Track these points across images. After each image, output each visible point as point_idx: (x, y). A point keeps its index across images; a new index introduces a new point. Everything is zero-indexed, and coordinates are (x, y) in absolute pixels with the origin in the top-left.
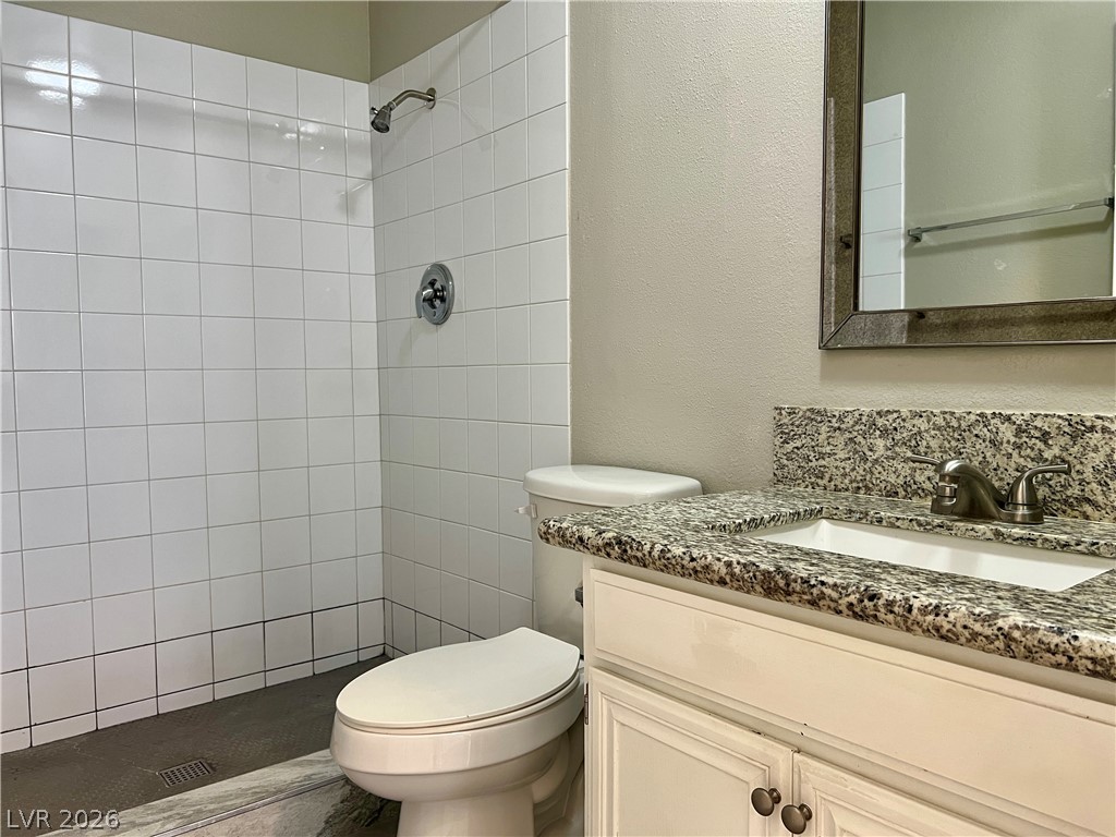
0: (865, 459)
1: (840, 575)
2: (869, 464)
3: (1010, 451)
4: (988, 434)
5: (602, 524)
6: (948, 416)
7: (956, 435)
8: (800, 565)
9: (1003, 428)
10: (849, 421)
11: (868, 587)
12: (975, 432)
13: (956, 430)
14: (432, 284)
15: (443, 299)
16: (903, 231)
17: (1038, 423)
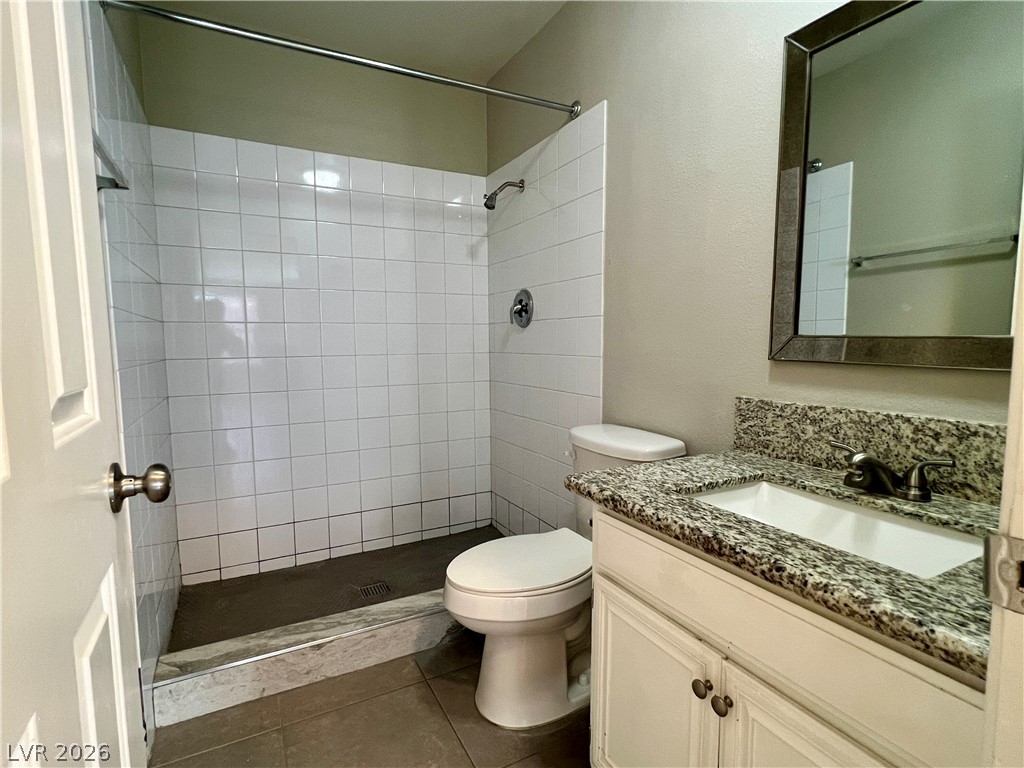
0: (798, 438)
1: (759, 545)
2: (801, 442)
3: (909, 443)
4: (892, 430)
5: (604, 483)
6: (861, 414)
7: (867, 428)
8: (732, 533)
9: (903, 426)
10: (788, 411)
11: (777, 560)
12: (882, 428)
13: (867, 425)
14: (520, 302)
15: (526, 312)
16: (848, 259)
17: (932, 425)
